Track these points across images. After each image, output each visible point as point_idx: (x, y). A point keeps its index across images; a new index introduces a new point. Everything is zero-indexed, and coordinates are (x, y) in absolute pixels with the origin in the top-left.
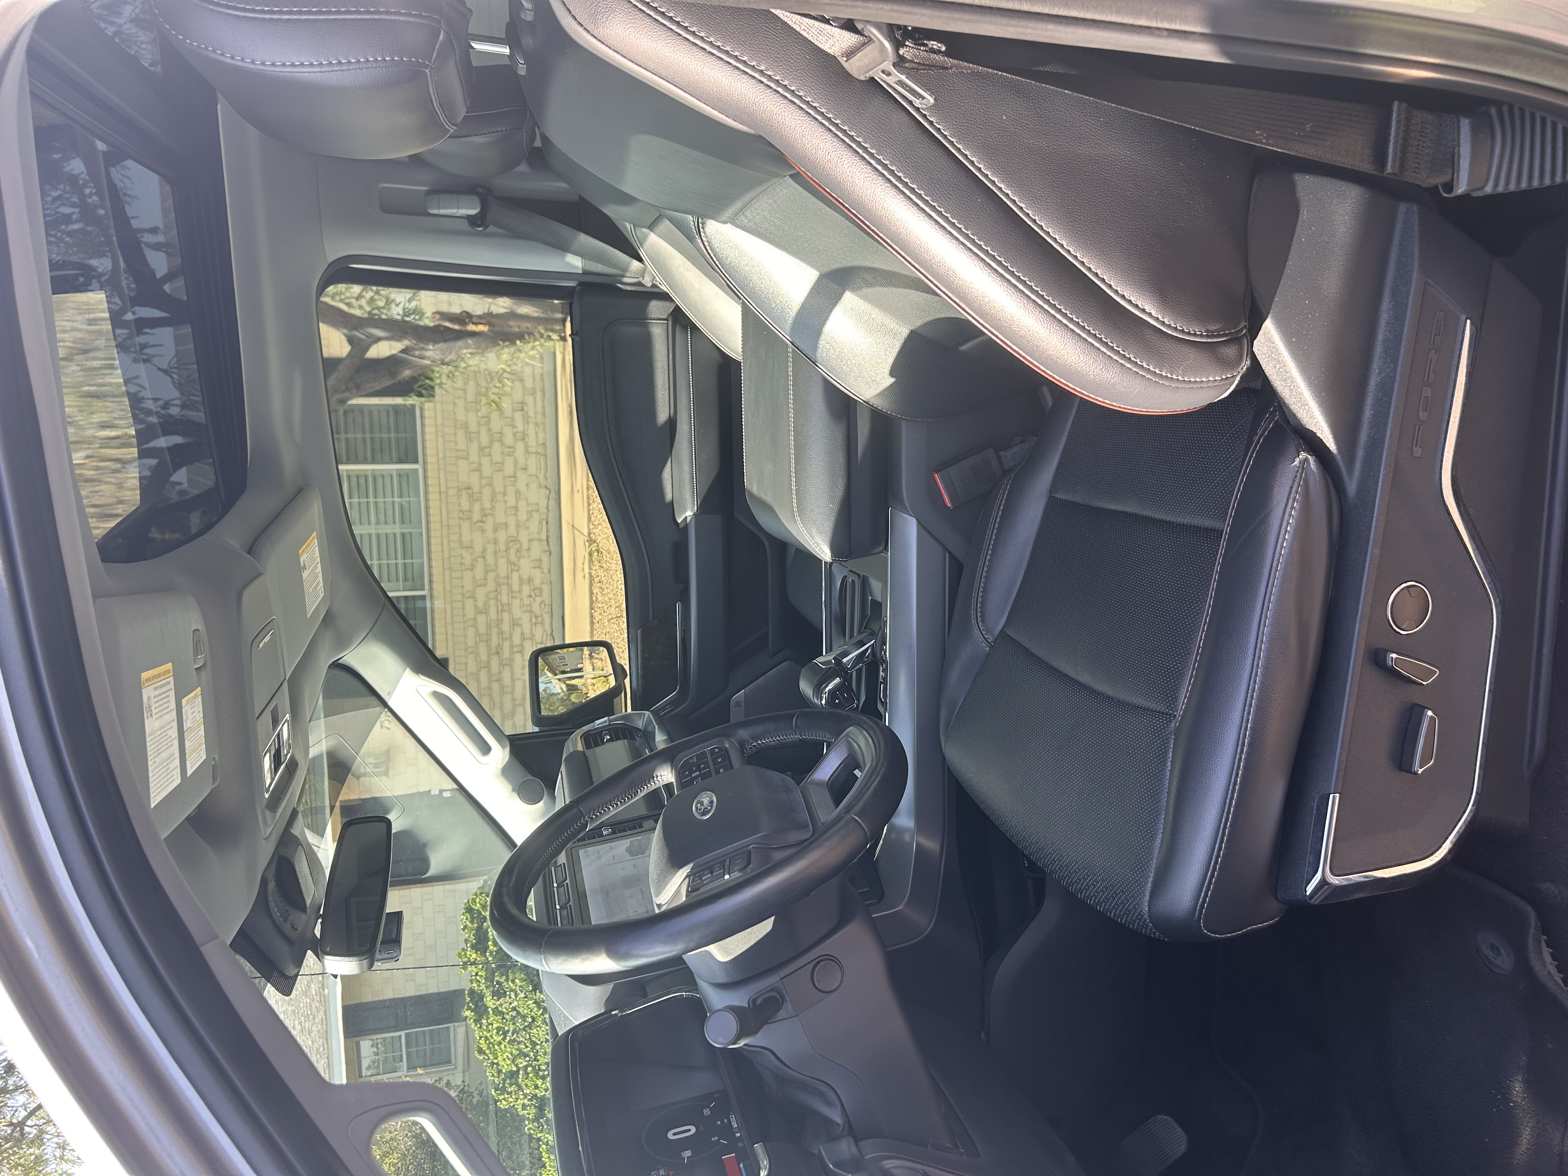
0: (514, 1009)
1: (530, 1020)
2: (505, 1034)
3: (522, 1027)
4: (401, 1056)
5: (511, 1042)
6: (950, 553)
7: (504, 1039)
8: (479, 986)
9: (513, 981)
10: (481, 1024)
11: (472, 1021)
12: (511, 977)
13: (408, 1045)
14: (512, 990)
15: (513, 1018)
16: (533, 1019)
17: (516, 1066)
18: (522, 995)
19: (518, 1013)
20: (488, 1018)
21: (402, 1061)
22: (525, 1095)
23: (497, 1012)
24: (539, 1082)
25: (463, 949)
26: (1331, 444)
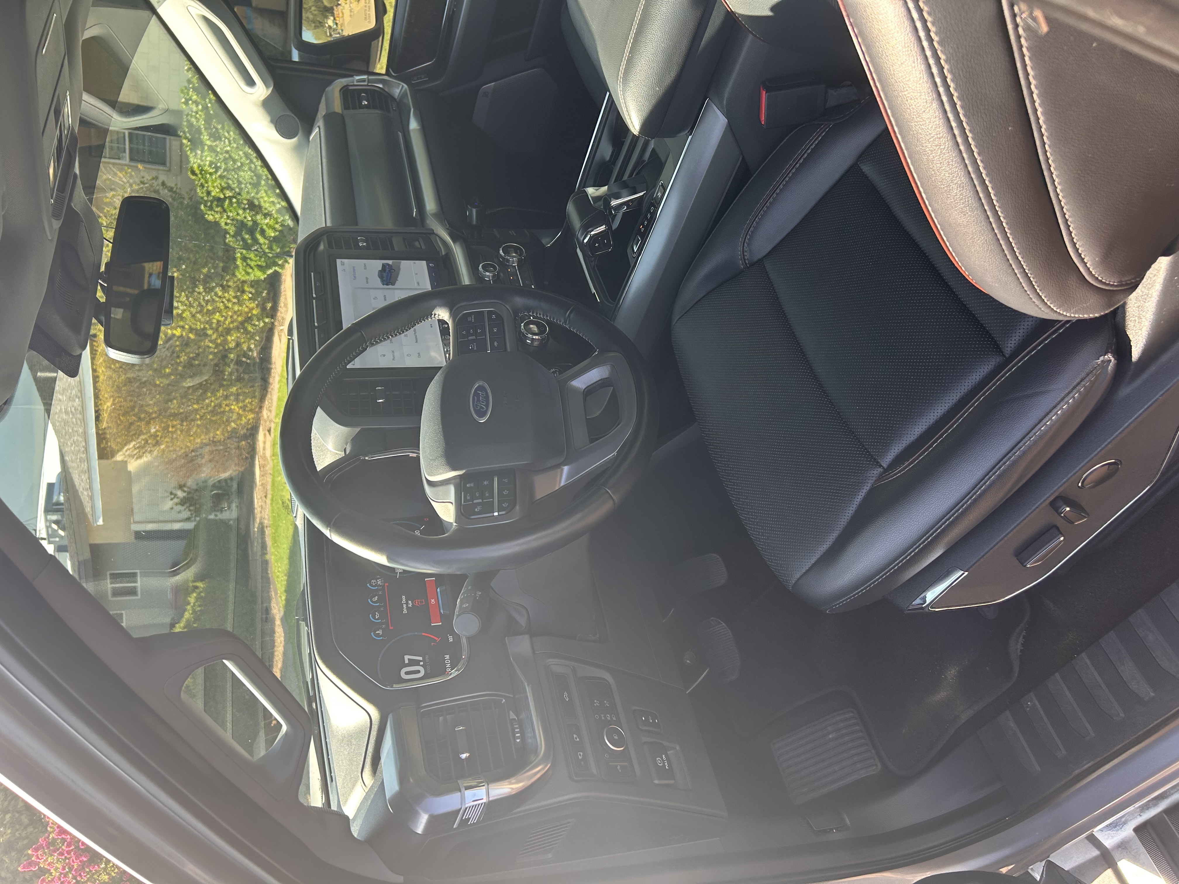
0: (227, 152)
1: (239, 164)
2: (217, 169)
3: (232, 168)
4: (125, 149)
5: (221, 177)
6: (743, 159)
7: (216, 172)
8: (197, 122)
9: (228, 133)
10: (196, 154)
11: (188, 148)
12: (226, 128)
13: (131, 141)
14: (226, 138)
15: (225, 159)
16: (242, 164)
17: (224, 194)
18: (235, 145)
19: (230, 157)
20: (202, 152)
21: (125, 152)
22: (228, 217)
23: (212, 149)
24: (241, 212)
25: (186, 88)
26: (1136, 352)
